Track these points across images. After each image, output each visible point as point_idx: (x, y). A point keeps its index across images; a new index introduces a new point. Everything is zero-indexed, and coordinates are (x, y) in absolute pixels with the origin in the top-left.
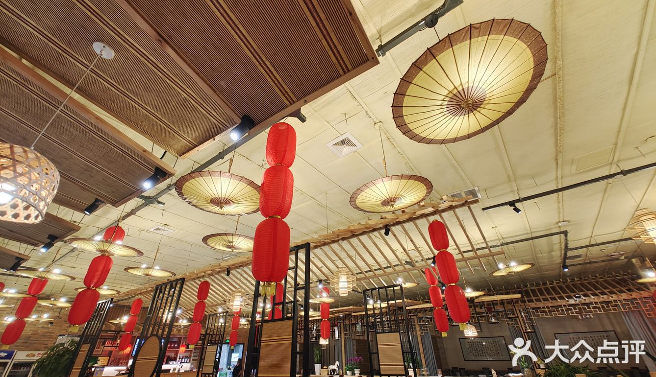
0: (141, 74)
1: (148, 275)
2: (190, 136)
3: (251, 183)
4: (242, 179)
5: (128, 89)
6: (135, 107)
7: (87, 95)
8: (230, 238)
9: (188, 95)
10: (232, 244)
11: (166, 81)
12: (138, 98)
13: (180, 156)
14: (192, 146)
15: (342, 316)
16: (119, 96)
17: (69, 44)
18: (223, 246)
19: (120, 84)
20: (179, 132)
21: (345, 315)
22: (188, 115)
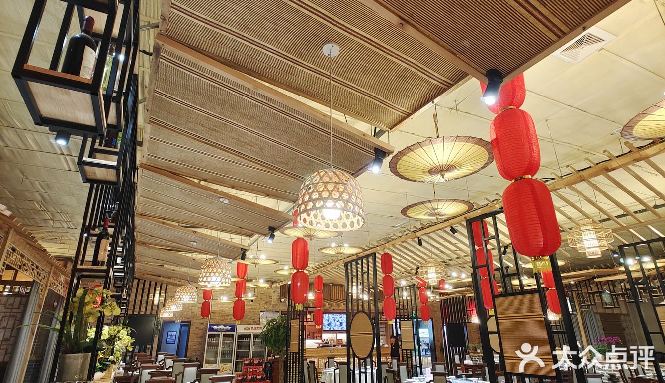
0: (362, 59)
1: (341, 253)
2: (404, 106)
3: (479, 142)
4: (468, 139)
5: (347, 78)
6: (351, 93)
7: (310, 96)
8: (435, 205)
9: (408, 64)
10: (436, 211)
11: (386, 58)
12: (355, 84)
13: (391, 129)
14: (405, 116)
15: (572, 282)
16: (338, 87)
17: (300, 55)
18: (425, 215)
19: (340, 75)
20: (394, 105)
21: (579, 282)
22: (406, 85)
